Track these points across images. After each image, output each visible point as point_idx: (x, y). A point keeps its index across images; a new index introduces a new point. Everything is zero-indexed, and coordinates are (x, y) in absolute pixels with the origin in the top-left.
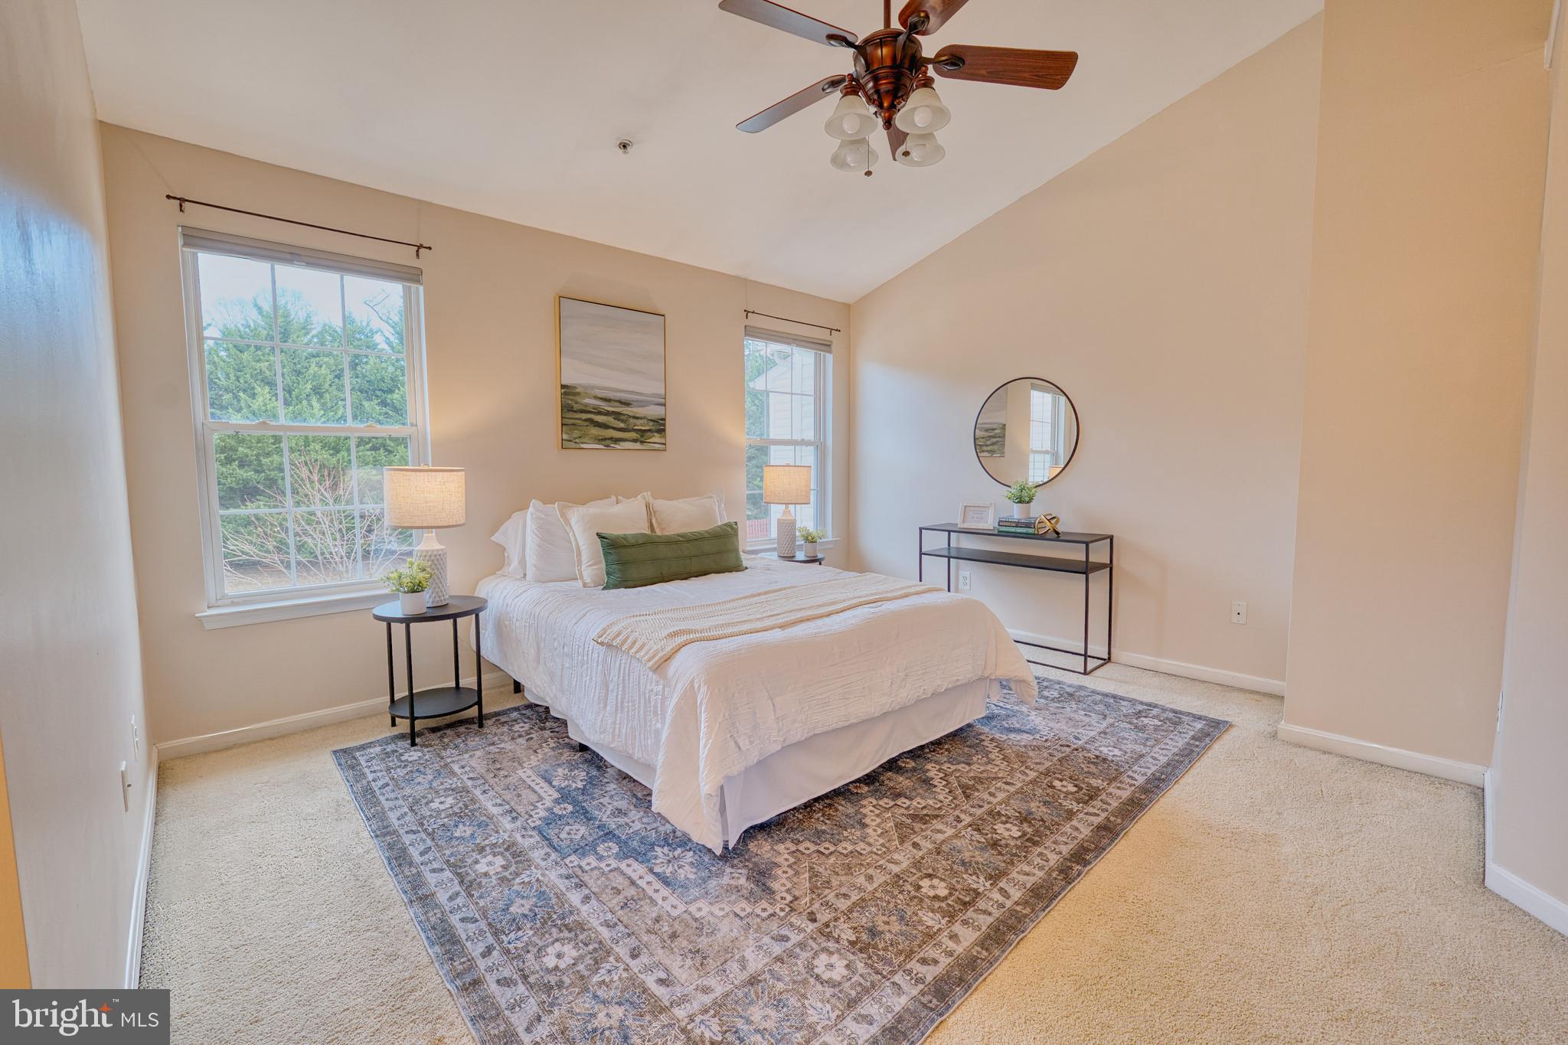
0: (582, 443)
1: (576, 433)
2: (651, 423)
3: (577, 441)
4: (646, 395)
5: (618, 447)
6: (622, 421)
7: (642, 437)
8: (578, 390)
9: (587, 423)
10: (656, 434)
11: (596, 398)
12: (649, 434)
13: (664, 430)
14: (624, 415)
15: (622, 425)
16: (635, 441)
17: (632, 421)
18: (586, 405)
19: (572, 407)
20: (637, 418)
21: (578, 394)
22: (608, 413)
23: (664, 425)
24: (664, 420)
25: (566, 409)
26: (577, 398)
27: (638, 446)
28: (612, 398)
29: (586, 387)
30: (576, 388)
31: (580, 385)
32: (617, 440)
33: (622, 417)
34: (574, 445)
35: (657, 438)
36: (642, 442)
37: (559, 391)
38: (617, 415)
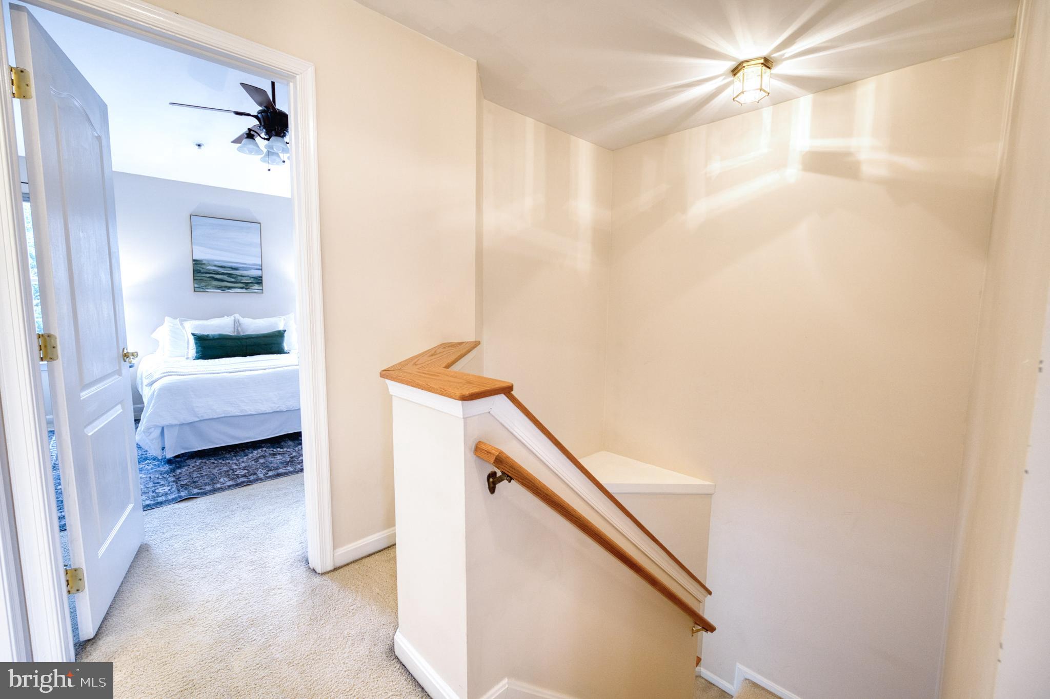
0: (207, 289)
1: (203, 284)
2: (252, 279)
3: (204, 288)
4: (249, 265)
5: (230, 291)
6: (233, 278)
7: (246, 286)
8: (203, 262)
9: (210, 279)
10: (256, 285)
11: (215, 266)
12: (251, 284)
13: (262, 283)
14: (234, 275)
15: (233, 280)
16: (242, 288)
17: (239, 278)
18: (209, 270)
19: (200, 271)
20: (243, 276)
21: (204, 264)
22: (224, 274)
25: (196, 272)
26: (203, 266)
27: (244, 290)
28: (226, 266)
29: (208, 261)
30: (202, 261)
31: (205, 260)
32: (230, 288)
33: (233, 276)
34: (202, 290)
35: (256, 287)
36: (246, 289)
37: (191, 263)
38: (230, 275)
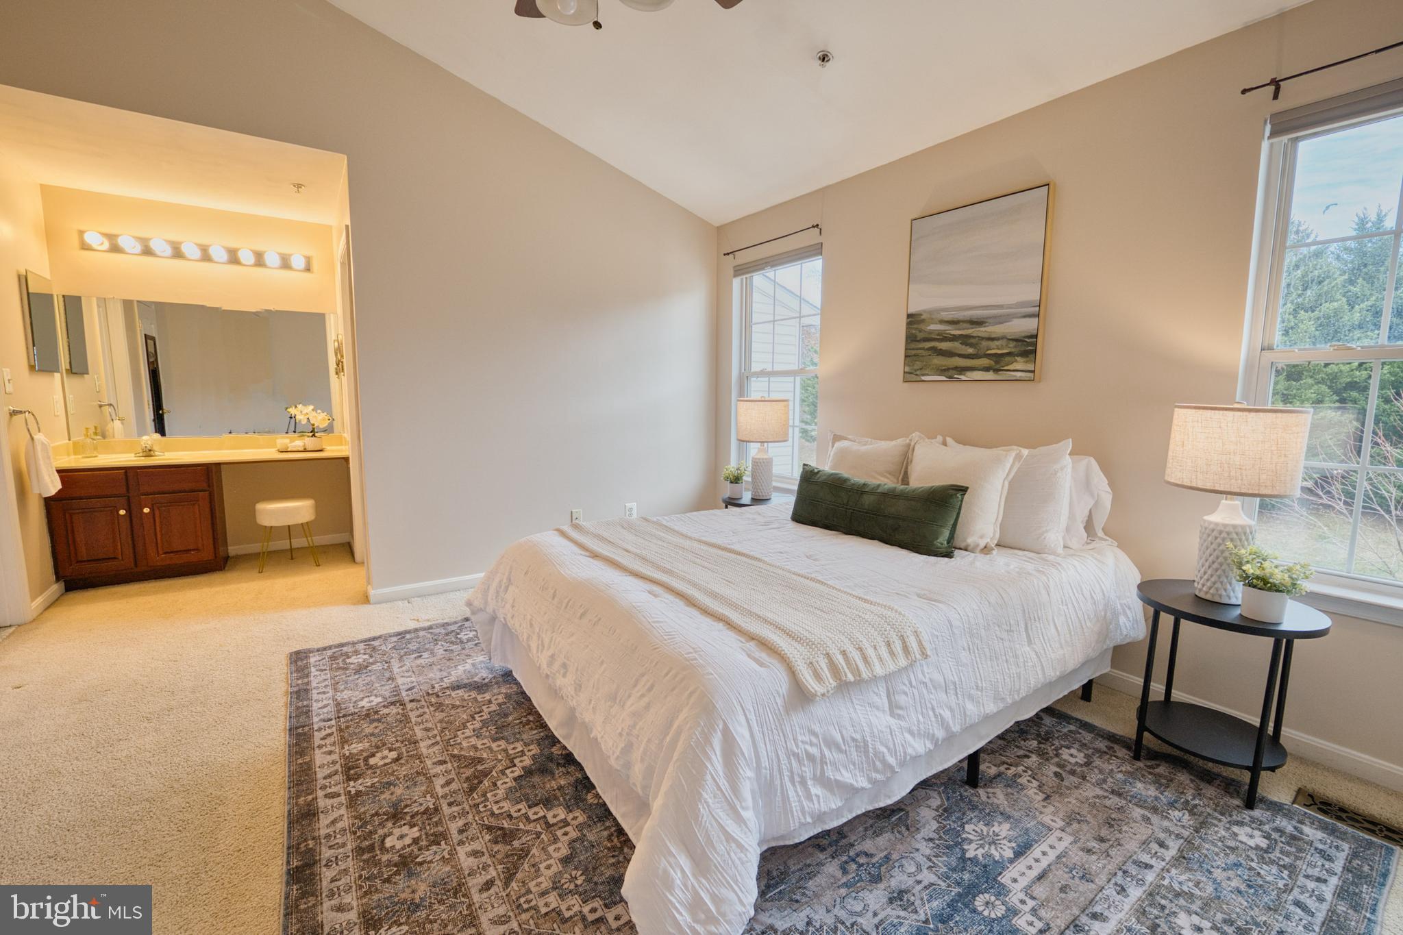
0: (923, 375)
1: (918, 365)
2: (1012, 344)
3: (918, 373)
4: (1010, 307)
5: (963, 378)
6: (971, 345)
7: (997, 362)
8: (923, 317)
9: (930, 353)
10: (1019, 359)
11: (942, 322)
12: (1008, 359)
13: (1035, 351)
14: (974, 337)
15: (971, 351)
16: (987, 369)
17: (984, 343)
18: (931, 332)
19: (916, 337)
20: (992, 339)
21: (923, 321)
22: (954, 338)
23: (1035, 344)
24: (1036, 336)
25: (911, 339)
26: (922, 326)
27: (990, 375)
28: (961, 318)
29: (930, 312)
30: (921, 315)
31: (925, 311)
32: (962, 370)
33: (972, 341)
34: (915, 378)
35: (1020, 364)
36: (996, 371)
37: (903, 321)
38: (965, 340)
